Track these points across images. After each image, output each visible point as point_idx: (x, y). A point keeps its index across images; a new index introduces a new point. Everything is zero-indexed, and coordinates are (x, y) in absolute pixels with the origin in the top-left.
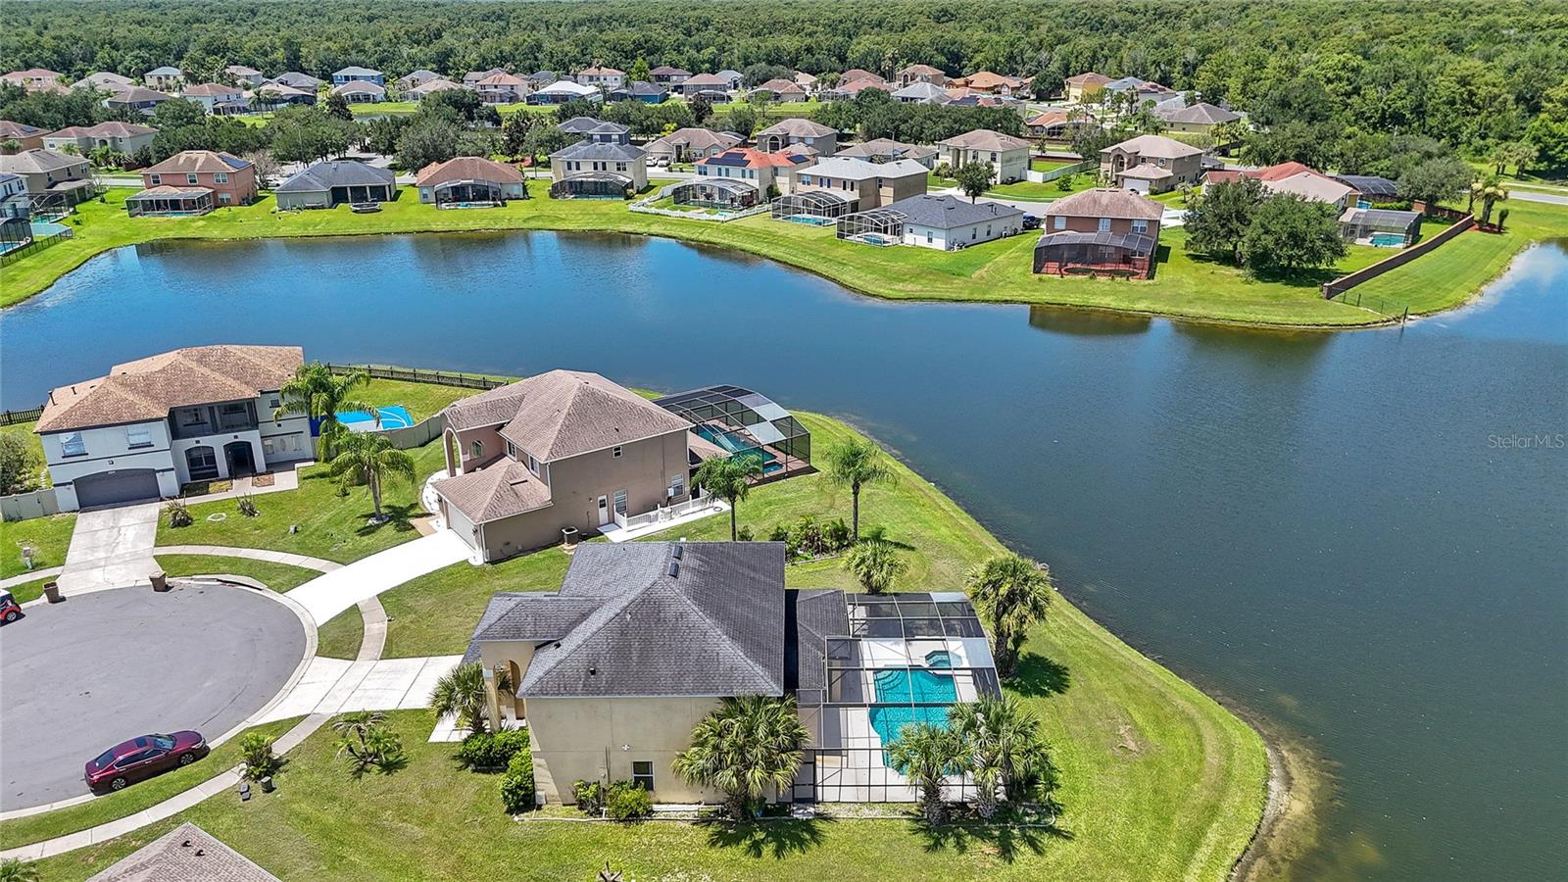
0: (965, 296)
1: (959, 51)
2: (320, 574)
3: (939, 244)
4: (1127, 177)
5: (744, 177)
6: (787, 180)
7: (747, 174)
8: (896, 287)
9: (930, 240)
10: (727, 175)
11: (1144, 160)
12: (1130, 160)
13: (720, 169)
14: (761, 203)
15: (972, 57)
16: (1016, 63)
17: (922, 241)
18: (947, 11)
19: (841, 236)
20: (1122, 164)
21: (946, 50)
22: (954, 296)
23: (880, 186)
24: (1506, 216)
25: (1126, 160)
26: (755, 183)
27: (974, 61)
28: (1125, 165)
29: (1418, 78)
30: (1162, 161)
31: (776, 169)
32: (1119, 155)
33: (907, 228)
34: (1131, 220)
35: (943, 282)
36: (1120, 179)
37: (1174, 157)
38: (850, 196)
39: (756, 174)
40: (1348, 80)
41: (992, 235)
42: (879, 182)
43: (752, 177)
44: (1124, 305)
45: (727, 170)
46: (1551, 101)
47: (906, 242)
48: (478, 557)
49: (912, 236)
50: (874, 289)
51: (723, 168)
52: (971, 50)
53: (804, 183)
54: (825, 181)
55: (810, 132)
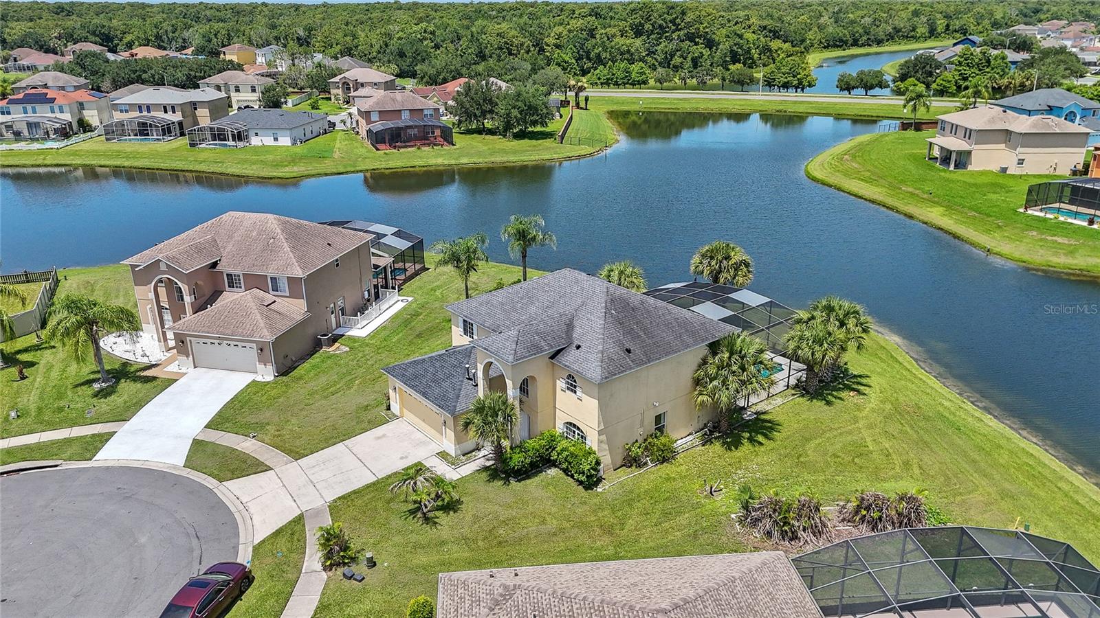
0: (342, 170)
1: (109, 33)
2: (112, 434)
3: (285, 141)
4: (357, 97)
5: (53, 112)
6: (95, 112)
7: (57, 109)
8: (284, 170)
9: (276, 139)
10: (34, 112)
11: (362, 85)
12: (353, 85)
13: (25, 108)
14: (76, 134)
15: (122, 37)
16: (163, 42)
17: (269, 141)
18: (63, 8)
19: (192, 145)
20: (349, 89)
21: (98, 32)
22: (335, 171)
23: (196, 109)
24: (588, 99)
25: (351, 86)
26: (67, 117)
27: (125, 41)
28: (352, 89)
29: (472, 36)
30: (376, 84)
31: (81, 104)
32: (345, 82)
33: (252, 133)
34: (422, 109)
35: (318, 163)
36: (351, 99)
37: (383, 81)
38: (177, 117)
39: (66, 108)
40: (430, 39)
41: (315, 134)
42: (194, 105)
43: (62, 112)
44: (453, 162)
45: (34, 109)
46: (549, 46)
47: (253, 143)
48: (266, 374)
49: (259, 138)
50: (267, 174)
51: (29, 107)
52: (119, 32)
53: (121, 111)
54: (144, 108)
55: (68, 81)
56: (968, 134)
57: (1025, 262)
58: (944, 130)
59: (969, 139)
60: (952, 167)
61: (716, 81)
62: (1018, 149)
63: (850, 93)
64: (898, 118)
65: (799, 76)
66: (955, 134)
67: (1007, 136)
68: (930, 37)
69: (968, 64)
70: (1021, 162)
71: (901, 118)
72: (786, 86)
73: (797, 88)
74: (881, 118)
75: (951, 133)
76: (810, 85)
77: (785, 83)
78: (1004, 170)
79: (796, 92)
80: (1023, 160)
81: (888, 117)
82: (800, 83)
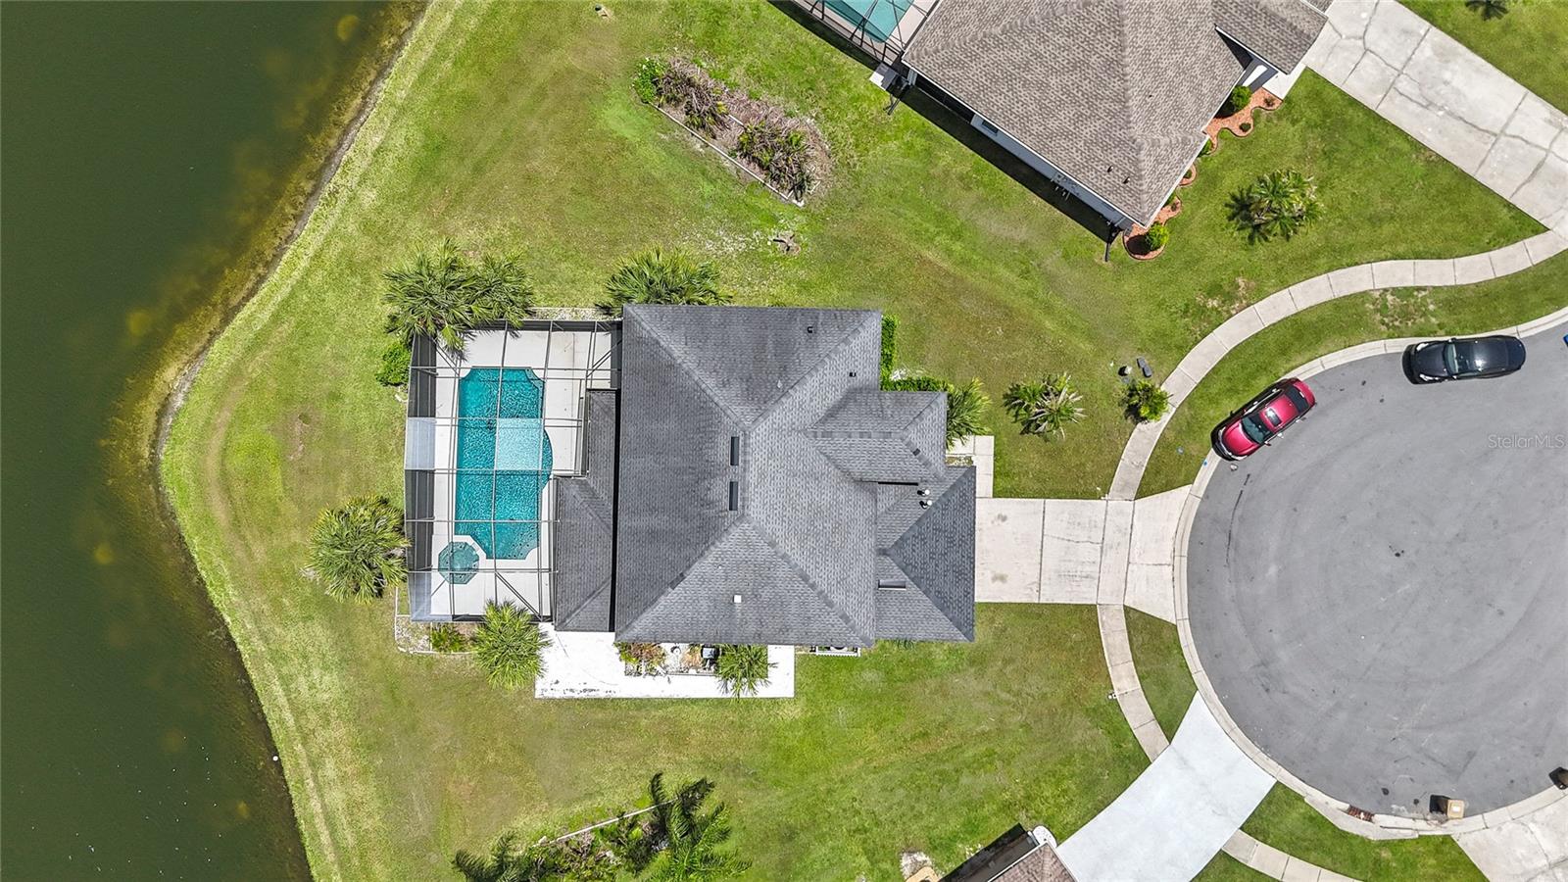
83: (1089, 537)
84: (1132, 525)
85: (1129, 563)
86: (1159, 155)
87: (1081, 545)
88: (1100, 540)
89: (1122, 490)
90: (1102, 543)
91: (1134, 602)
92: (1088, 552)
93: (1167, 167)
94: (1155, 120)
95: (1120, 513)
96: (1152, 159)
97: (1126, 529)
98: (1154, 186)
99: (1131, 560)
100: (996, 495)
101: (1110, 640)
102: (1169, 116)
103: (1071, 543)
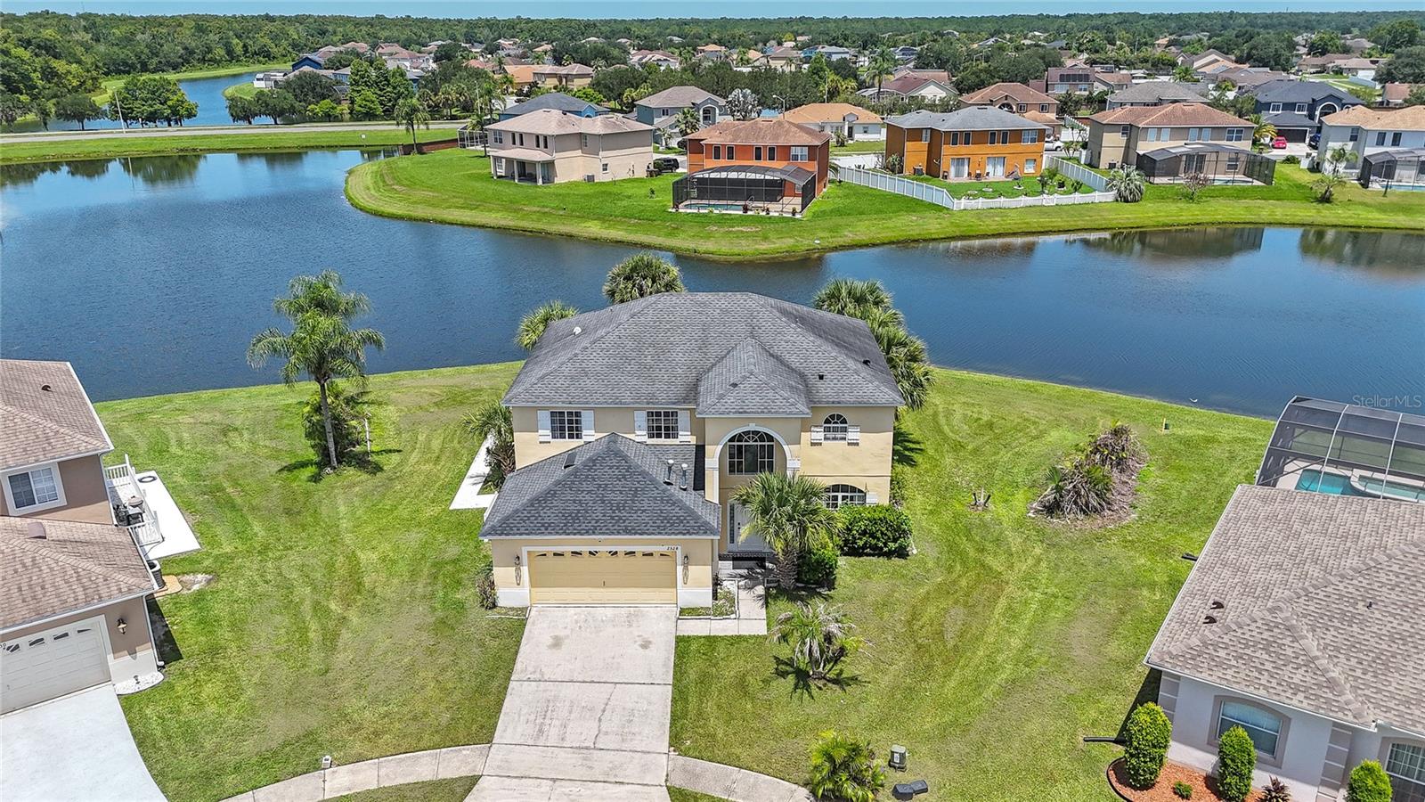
56: (542, 141)
57: (739, 255)
58: (501, 142)
59: (546, 147)
60: (540, 182)
61: (31, 117)
62: (600, 153)
63: (250, 123)
64: (356, 146)
65: (170, 103)
66: (522, 144)
67: (581, 140)
68: (231, 61)
69: (366, 82)
70: (605, 167)
71: (360, 146)
72: (152, 118)
73: (169, 120)
74: (305, 150)
75: (514, 143)
76: (190, 115)
77: (151, 113)
78: (590, 179)
79: (170, 125)
80: (606, 165)
81: (343, 146)
82: (175, 112)
83: (606, 733)
84: (622, 783)
85: (554, 780)
86: (1280, 646)
87: (596, 724)
88: (599, 745)
89: (685, 771)
90: (595, 748)
91: (483, 789)
92: (583, 731)
93: (1268, 666)
94: (1336, 628)
95: (645, 768)
96: (1266, 635)
97: (616, 776)
98: (1222, 653)
99: (558, 783)
100: (679, 640)
101: (424, 761)
102: (1360, 651)
103: (600, 713)
